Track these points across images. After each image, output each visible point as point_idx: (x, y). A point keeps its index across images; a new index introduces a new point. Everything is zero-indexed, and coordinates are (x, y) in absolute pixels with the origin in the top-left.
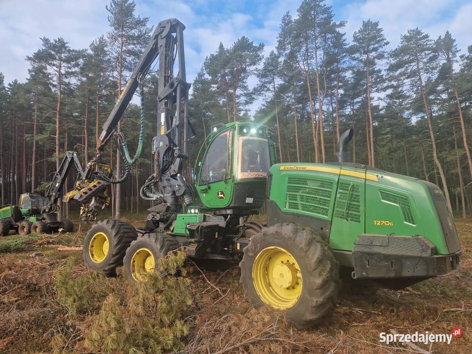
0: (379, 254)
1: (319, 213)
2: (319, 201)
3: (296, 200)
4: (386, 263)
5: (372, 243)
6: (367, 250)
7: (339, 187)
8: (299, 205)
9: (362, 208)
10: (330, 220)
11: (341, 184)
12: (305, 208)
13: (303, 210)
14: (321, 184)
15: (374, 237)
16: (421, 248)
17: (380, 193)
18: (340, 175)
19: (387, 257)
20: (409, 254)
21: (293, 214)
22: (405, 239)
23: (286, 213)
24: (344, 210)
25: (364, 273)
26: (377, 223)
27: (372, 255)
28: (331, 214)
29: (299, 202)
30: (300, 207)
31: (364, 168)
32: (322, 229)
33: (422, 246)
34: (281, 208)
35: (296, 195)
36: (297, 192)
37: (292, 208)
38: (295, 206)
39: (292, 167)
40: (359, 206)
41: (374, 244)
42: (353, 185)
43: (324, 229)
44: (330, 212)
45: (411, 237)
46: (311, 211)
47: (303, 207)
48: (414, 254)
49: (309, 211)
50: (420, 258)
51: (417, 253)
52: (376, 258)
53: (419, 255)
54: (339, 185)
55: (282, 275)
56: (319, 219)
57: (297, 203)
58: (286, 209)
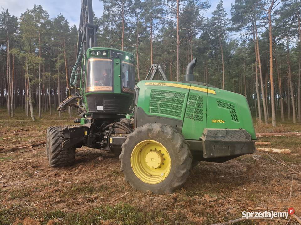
0: (221, 142)
1: (173, 115)
2: (173, 107)
3: (157, 107)
4: (225, 147)
5: (217, 134)
6: (213, 139)
7: (189, 98)
8: (159, 110)
9: (204, 112)
10: (182, 120)
11: (191, 96)
12: (163, 112)
13: (162, 113)
14: (175, 95)
15: (218, 130)
16: (246, 137)
17: (216, 102)
18: (190, 89)
19: (226, 143)
20: (239, 140)
21: (156, 116)
22: (236, 131)
23: (150, 116)
24: (193, 114)
25: (212, 154)
26: (214, 121)
27: (217, 142)
28: (183, 116)
29: (159, 108)
30: (159, 111)
31: (206, 85)
32: (176, 126)
33: (246, 135)
34: (146, 112)
35: (157, 103)
36: (158, 101)
37: (154, 112)
38: (156, 111)
39: (154, 83)
40: (203, 110)
41: (218, 135)
42: (199, 97)
43: (178, 126)
44: (182, 115)
45: (239, 130)
46: (168, 114)
47: (162, 111)
48: (242, 140)
49: (166, 114)
50: (245, 142)
51: (243, 139)
52: (219, 144)
53: (244, 141)
54: (189, 96)
55: (153, 159)
56: (175, 120)
57: (157, 109)
58: (150, 113)
